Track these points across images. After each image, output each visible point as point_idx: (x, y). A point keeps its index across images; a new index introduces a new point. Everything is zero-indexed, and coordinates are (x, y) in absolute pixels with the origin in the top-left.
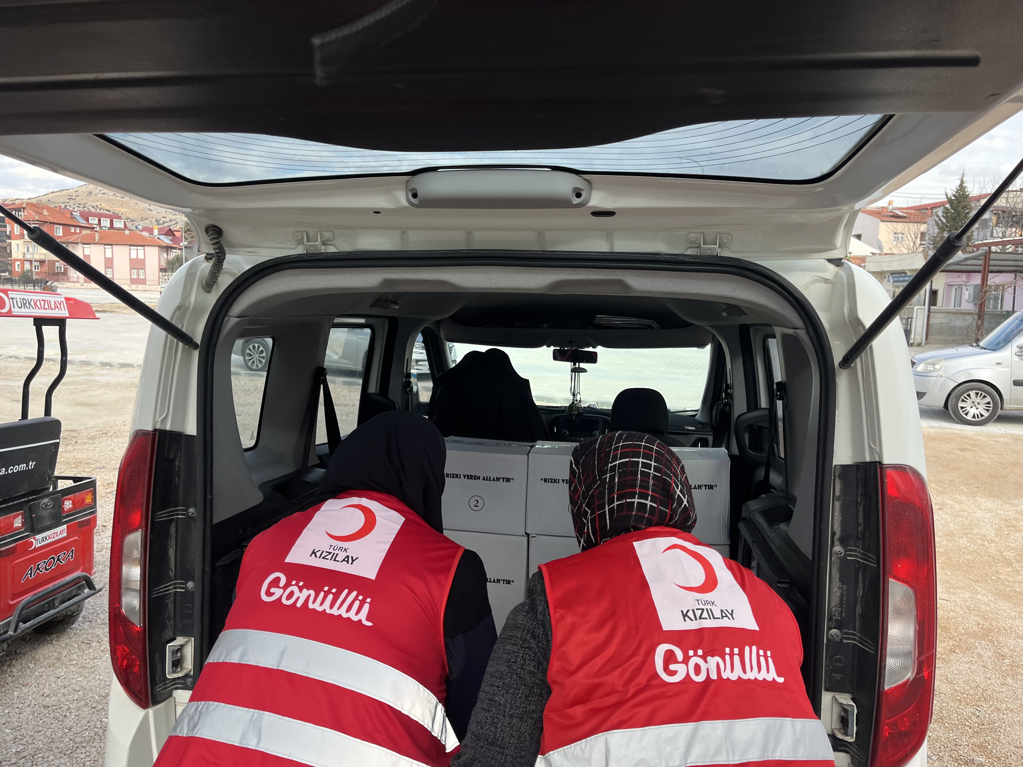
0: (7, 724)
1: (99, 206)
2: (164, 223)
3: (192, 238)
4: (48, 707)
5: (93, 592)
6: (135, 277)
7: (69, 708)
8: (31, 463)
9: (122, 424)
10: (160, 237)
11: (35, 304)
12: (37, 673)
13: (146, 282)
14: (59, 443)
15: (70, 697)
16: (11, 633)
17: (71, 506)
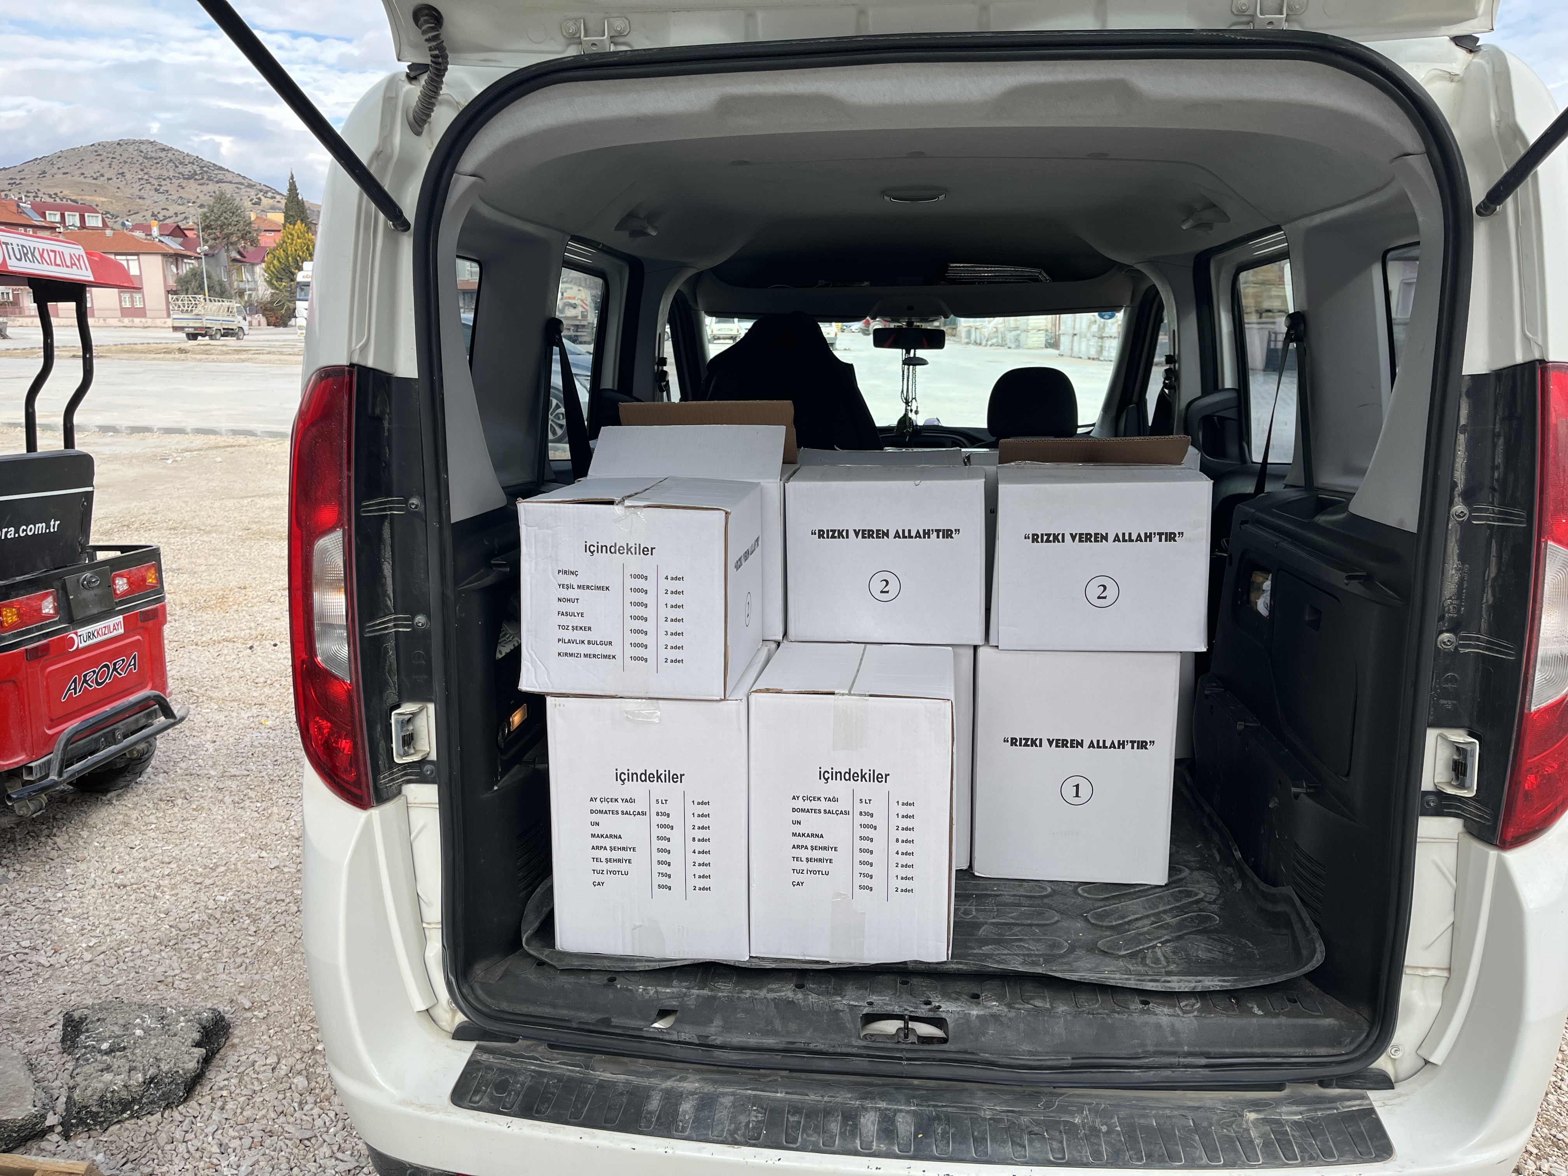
0: (64, 911)
1: (59, 195)
2: (165, 218)
3: (215, 239)
4: (125, 886)
5: (172, 721)
6: (128, 305)
7: (159, 887)
8: (52, 523)
9: (152, 511)
10: (162, 238)
11: (42, 256)
12: (96, 844)
13: (145, 313)
14: (93, 492)
15: (158, 872)
16: (53, 777)
17: (126, 587)
